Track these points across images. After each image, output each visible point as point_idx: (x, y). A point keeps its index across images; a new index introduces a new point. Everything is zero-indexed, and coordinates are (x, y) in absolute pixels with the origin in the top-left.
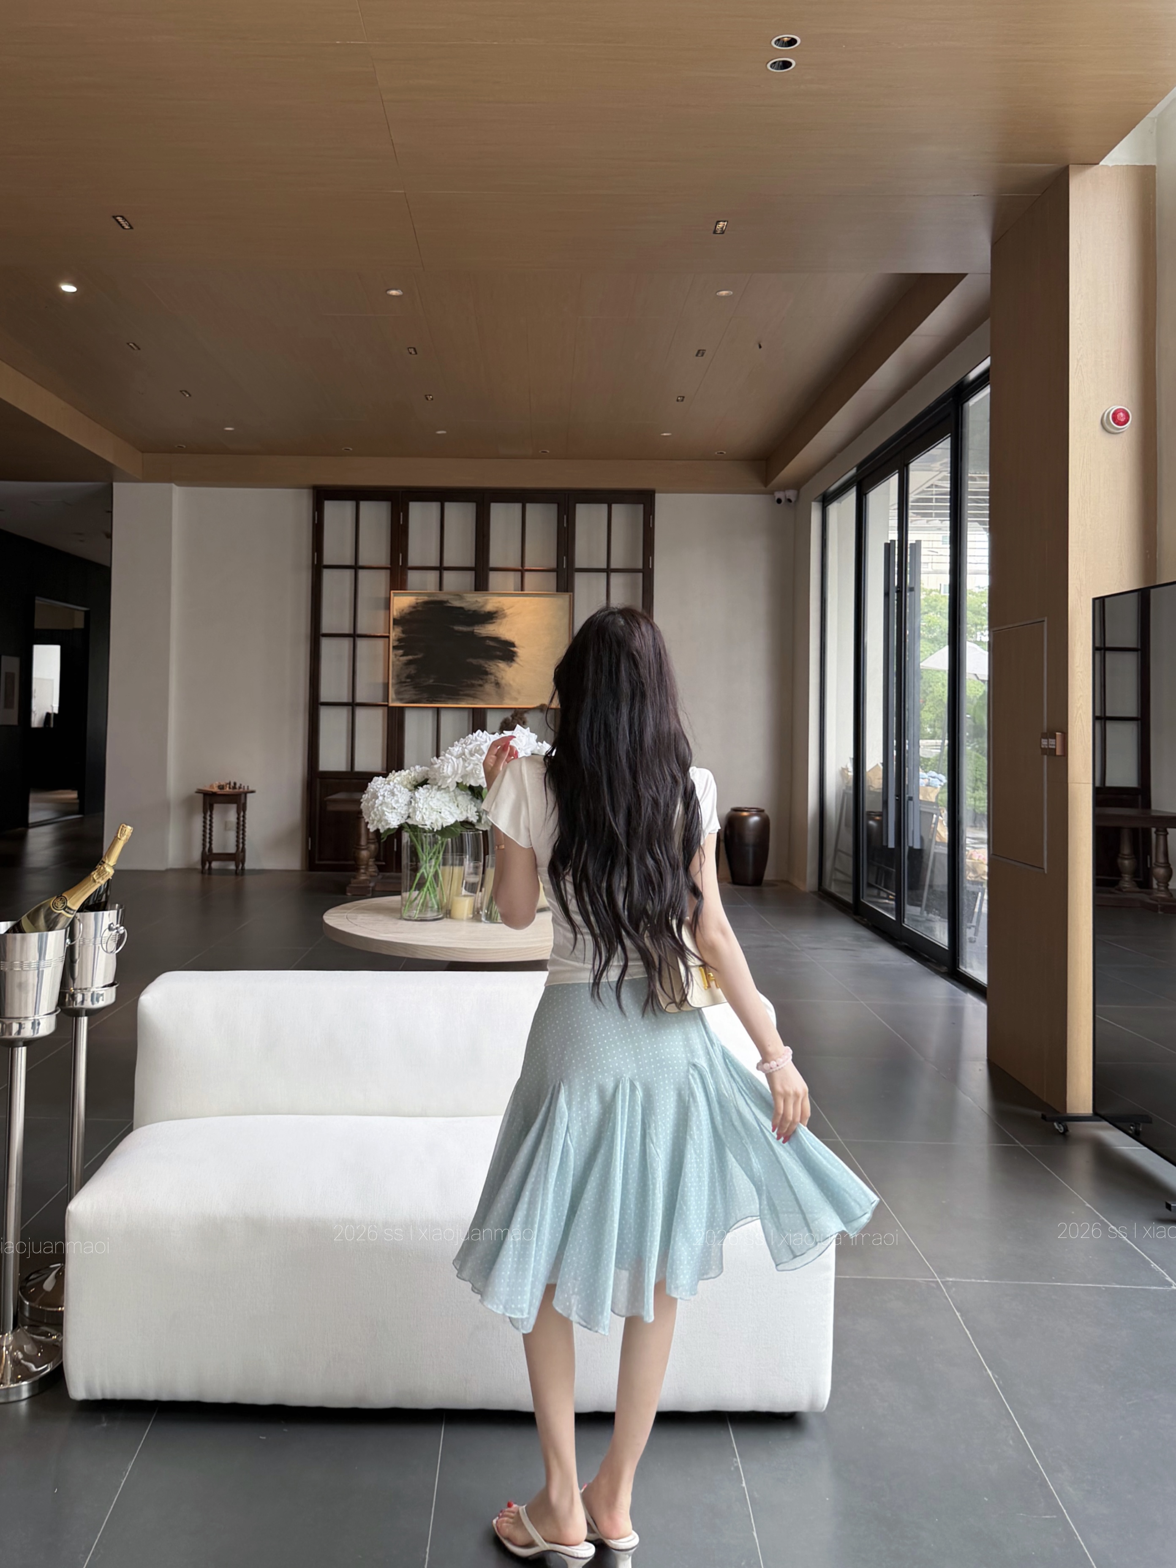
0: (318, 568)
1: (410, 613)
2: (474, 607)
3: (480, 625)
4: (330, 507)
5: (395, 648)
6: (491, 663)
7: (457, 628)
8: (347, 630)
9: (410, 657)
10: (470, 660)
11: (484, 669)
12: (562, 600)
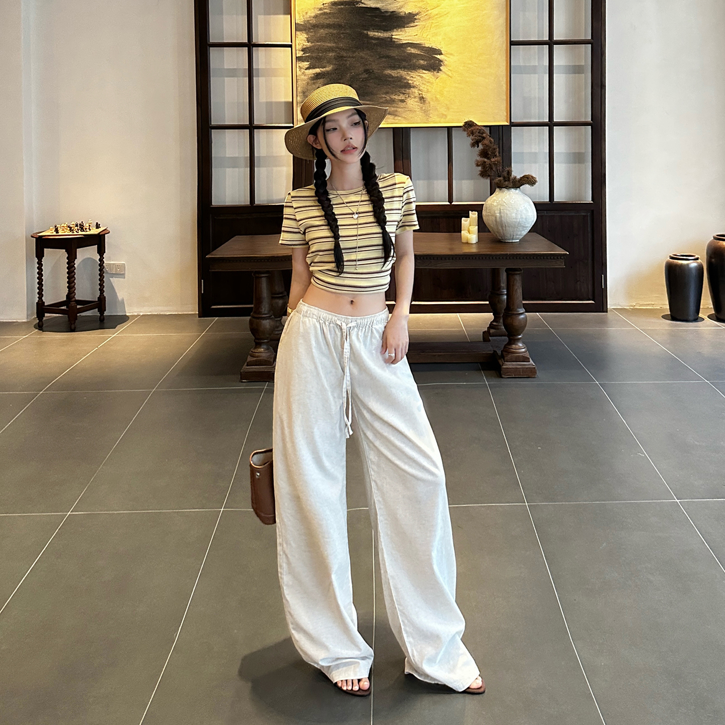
1: (316, 17)
2: (391, 8)
3: (399, 30)
5: (299, 59)
6: (412, 74)
7: (371, 34)
8: (242, 38)
9: (318, 70)
10: (388, 72)
11: (405, 81)
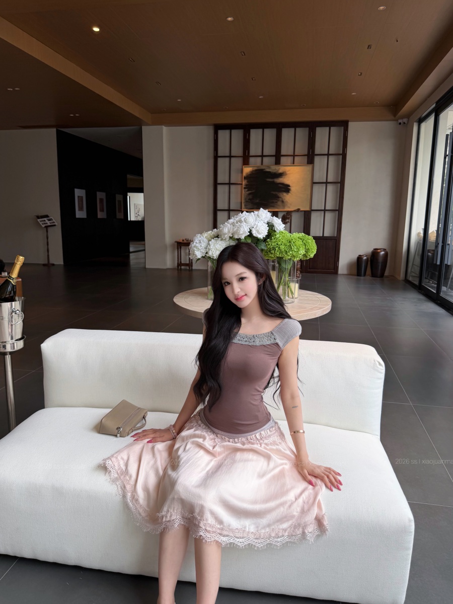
0: (216, 157)
1: (250, 174)
2: (274, 171)
3: (277, 179)
4: (220, 132)
5: (244, 188)
6: (281, 193)
7: (267, 180)
8: (227, 181)
9: (250, 192)
10: (273, 192)
11: (278, 196)
12: (309, 167)
